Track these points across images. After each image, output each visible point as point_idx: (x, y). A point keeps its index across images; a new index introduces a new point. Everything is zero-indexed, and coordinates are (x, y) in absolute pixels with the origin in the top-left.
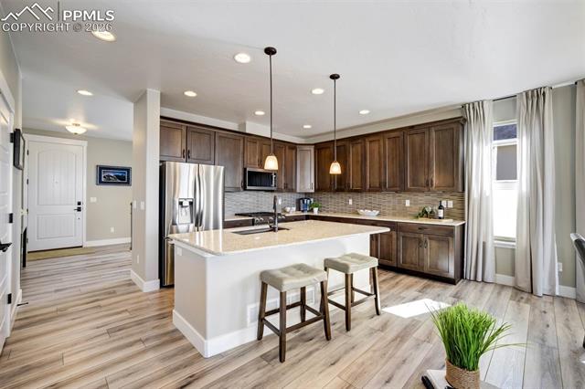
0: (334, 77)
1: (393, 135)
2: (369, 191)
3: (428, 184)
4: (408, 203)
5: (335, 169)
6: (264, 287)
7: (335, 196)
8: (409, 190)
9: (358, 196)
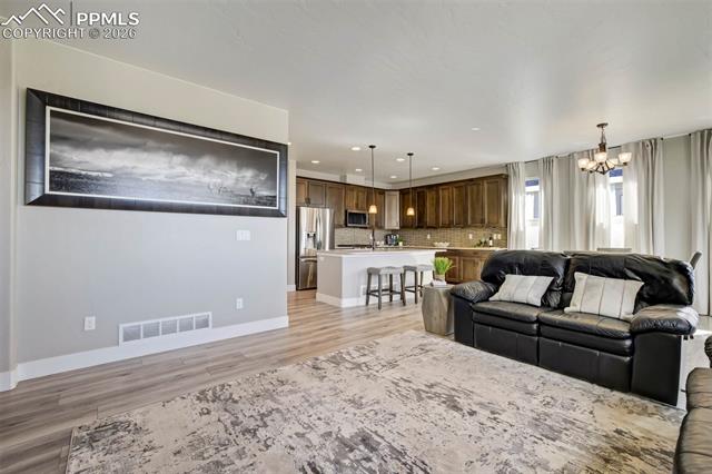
0: (410, 154)
1: (457, 185)
2: (442, 227)
3: (482, 221)
4: (471, 236)
5: (411, 212)
6: (370, 275)
7: (416, 232)
8: (470, 226)
9: (433, 232)
